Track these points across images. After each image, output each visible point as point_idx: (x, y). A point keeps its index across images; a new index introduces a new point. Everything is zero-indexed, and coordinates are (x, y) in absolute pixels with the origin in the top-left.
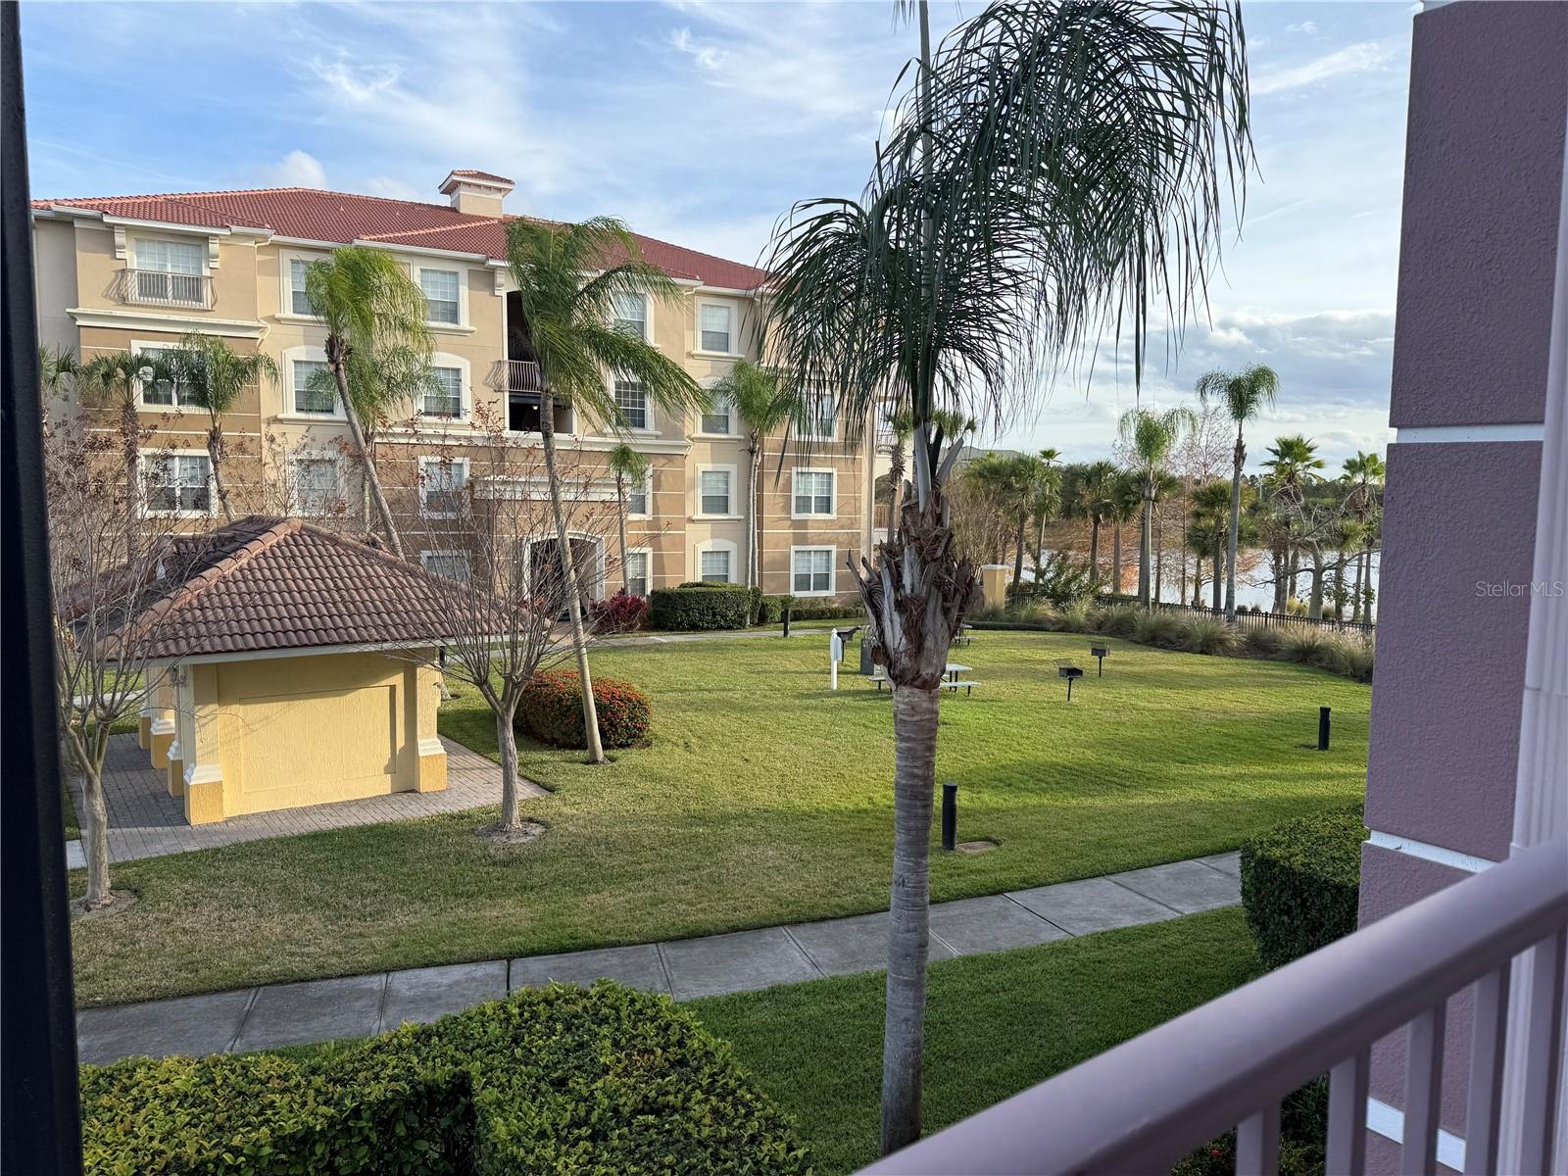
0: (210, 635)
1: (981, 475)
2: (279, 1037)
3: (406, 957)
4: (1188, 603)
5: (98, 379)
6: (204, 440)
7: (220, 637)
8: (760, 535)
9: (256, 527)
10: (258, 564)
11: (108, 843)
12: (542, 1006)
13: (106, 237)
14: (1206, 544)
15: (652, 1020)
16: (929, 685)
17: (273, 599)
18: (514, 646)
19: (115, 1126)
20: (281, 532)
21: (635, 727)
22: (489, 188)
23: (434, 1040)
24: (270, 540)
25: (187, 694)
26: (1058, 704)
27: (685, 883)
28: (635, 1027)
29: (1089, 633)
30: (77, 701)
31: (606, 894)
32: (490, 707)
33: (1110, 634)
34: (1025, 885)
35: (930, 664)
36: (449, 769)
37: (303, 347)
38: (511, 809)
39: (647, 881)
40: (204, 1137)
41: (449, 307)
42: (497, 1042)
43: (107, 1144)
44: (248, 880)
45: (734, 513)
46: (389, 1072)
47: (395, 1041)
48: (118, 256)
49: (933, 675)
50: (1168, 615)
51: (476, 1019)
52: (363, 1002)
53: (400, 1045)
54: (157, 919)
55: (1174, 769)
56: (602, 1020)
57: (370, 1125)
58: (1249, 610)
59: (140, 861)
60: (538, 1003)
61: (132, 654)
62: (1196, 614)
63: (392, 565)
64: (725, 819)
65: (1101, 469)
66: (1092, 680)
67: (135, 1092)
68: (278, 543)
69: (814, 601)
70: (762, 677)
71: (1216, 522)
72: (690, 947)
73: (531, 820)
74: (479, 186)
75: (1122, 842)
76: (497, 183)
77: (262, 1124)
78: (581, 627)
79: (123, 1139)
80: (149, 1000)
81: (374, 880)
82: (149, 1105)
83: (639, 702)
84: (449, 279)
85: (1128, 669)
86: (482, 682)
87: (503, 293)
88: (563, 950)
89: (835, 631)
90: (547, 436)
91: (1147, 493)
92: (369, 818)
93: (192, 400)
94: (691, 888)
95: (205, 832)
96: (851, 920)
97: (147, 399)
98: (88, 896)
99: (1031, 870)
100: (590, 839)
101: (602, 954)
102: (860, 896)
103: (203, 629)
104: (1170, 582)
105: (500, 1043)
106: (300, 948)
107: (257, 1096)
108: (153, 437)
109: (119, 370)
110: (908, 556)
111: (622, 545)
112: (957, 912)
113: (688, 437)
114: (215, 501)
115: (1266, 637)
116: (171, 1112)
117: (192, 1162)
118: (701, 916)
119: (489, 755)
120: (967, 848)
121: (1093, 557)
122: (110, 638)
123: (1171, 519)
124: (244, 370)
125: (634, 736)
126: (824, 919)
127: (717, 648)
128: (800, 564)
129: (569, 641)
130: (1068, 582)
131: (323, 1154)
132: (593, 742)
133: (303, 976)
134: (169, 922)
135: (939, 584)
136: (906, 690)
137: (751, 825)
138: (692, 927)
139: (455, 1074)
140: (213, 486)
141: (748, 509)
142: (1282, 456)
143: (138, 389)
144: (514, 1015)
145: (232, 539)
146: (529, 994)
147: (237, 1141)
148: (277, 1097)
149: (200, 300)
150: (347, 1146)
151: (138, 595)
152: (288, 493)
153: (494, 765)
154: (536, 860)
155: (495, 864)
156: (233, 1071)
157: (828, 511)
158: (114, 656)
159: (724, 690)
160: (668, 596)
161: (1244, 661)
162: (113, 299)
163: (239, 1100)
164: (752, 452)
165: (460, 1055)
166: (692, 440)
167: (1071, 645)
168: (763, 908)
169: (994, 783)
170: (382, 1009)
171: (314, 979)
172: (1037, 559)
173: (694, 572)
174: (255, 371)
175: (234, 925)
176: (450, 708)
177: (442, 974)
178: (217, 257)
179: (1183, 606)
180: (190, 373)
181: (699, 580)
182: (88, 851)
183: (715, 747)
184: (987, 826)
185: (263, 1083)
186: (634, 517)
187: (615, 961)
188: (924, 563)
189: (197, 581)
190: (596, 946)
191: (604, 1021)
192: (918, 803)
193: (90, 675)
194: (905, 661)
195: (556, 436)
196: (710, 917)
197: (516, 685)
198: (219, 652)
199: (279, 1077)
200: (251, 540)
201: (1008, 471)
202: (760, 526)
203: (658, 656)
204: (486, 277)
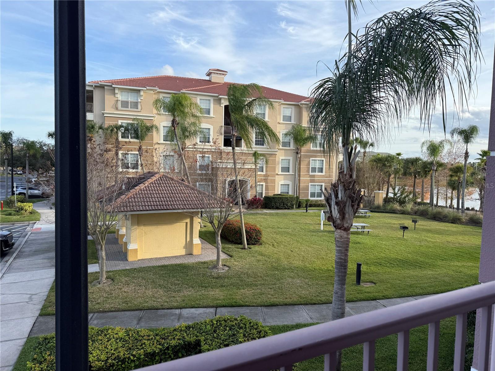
0: (136, 206)
1: (375, 161)
2: (149, 325)
3: (186, 304)
4: (448, 206)
5: (109, 131)
6: (136, 149)
7: (139, 206)
8: (299, 180)
9: (150, 175)
10: (150, 186)
11: (106, 265)
12: (223, 322)
13: (113, 91)
14: (454, 186)
15: (256, 329)
16: (347, 229)
17: (154, 196)
18: (221, 212)
19: (102, 345)
20: (157, 176)
21: (257, 238)
22: (220, 74)
23: (191, 329)
24: (154, 178)
25: (129, 223)
26: (399, 238)
27: (271, 289)
28: (250, 331)
29: (412, 215)
30: (99, 223)
31: (246, 290)
32: (213, 230)
33: (419, 216)
34: (384, 298)
35: (347, 223)
36: (202, 248)
37: (166, 122)
38: (219, 262)
39: (259, 287)
40: (126, 351)
41: (207, 110)
42: (209, 331)
43: (100, 350)
44: (143, 278)
45: (291, 172)
46: (178, 337)
47: (180, 328)
48: (116, 96)
49: (348, 226)
50: (440, 210)
51: (203, 324)
52: (173, 317)
53: (181, 330)
54: (118, 288)
55: (440, 263)
56: (240, 328)
57: (172, 352)
58: (470, 209)
59: (114, 271)
60: (222, 321)
61: (114, 210)
62: (450, 210)
63: (188, 186)
64: (284, 269)
65: (417, 160)
66: (412, 230)
67: (108, 336)
68: (156, 179)
69: (317, 201)
70: (298, 225)
71: (458, 178)
72: (271, 309)
73: (225, 265)
74: (217, 73)
75: (419, 286)
76: (222, 72)
77: (142, 349)
78: (241, 207)
79: (104, 349)
80: (114, 311)
81: (179, 280)
82: (111, 340)
83: (258, 231)
84: (208, 102)
85: (425, 227)
86: (211, 222)
87: (223, 106)
88: (232, 306)
89: (322, 211)
90: (233, 149)
91: (433, 168)
92: (178, 262)
93: (134, 138)
94: (272, 290)
95: (132, 263)
96: (324, 305)
97: (122, 137)
98: (99, 280)
99: (386, 293)
100: (242, 272)
101: (244, 308)
102: (327, 298)
103: (134, 204)
104: (442, 198)
105: (210, 332)
106: (156, 299)
107: (141, 340)
108: (122, 148)
109: (115, 129)
110: (340, 188)
111: (256, 182)
112: (360, 305)
113: (277, 148)
114: (140, 167)
115: (476, 219)
116: (117, 343)
117: (122, 357)
118: (275, 299)
119: (214, 245)
120: (365, 284)
121: (414, 189)
122: (109, 206)
123: (443, 177)
124: (149, 129)
125: (257, 241)
126: (315, 304)
127: (284, 214)
128: (312, 189)
129: (238, 211)
130: (405, 197)
131: (158, 360)
132: (244, 243)
133: (157, 308)
134: (121, 289)
135: (350, 197)
136: (339, 231)
137: (292, 272)
138: (272, 303)
139: (196, 340)
140: (139, 162)
141: (296, 171)
142: (483, 156)
143: (120, 134)
144: (215, 324)
145: (144, 178)
146: (220, 318)
147: (134, 353)
148: (146, 341)
149: (137, 109)
150: (165, 358)
151: (117, 194)
152: (160, 164)
153: (215, 248)
154: (226, 278)
155: (214, 278)
156: (135, 333)
157: (322, 172)
158: (110, 211)
159: (286, 228)
160: (270, 198)
161: (467, 226)
162: (114, 108)
163: (136, 341)
164: (297, 153)
165: (198, 334)
166: (279, 149)
167: (405, 219)
168: (295, 299)
169: (375, 264)
170: (179, 319)
171: (160, 309)
172: (394, 189)
173: (278, 191)
174: (152, 129)
175: (139, 291)
176: (203, 230)
177: (197, 310)
178: (142, 96)
179: (446, 207)
180: (134, 129)
181: (279, 193)
182: (100, 266)
183: (282, 246)
184: (372, 278)
185: (142, 337)
186: (259, 173)
187: (248, 311)
188: (345, 190)
189: (133, 190)
190: (242, 306)
191: (241, 328)
192: (342, 268)
193: (103, 216)
194: (339, 222)
195: (236, 148)
196: (278, 300)
197: (222, 224)
198: (138, 211)
199: (147, 336)
200: (149, 178)
201: (384, 160)
202: (299, 176)
203: (266, 217)
204: (219, 101)
